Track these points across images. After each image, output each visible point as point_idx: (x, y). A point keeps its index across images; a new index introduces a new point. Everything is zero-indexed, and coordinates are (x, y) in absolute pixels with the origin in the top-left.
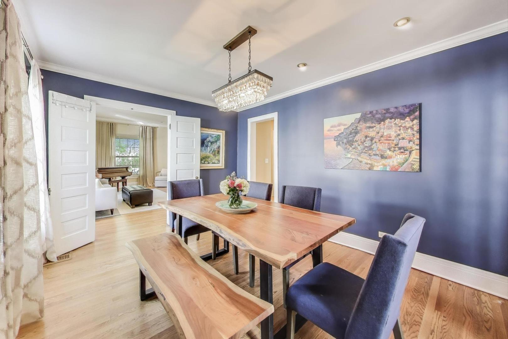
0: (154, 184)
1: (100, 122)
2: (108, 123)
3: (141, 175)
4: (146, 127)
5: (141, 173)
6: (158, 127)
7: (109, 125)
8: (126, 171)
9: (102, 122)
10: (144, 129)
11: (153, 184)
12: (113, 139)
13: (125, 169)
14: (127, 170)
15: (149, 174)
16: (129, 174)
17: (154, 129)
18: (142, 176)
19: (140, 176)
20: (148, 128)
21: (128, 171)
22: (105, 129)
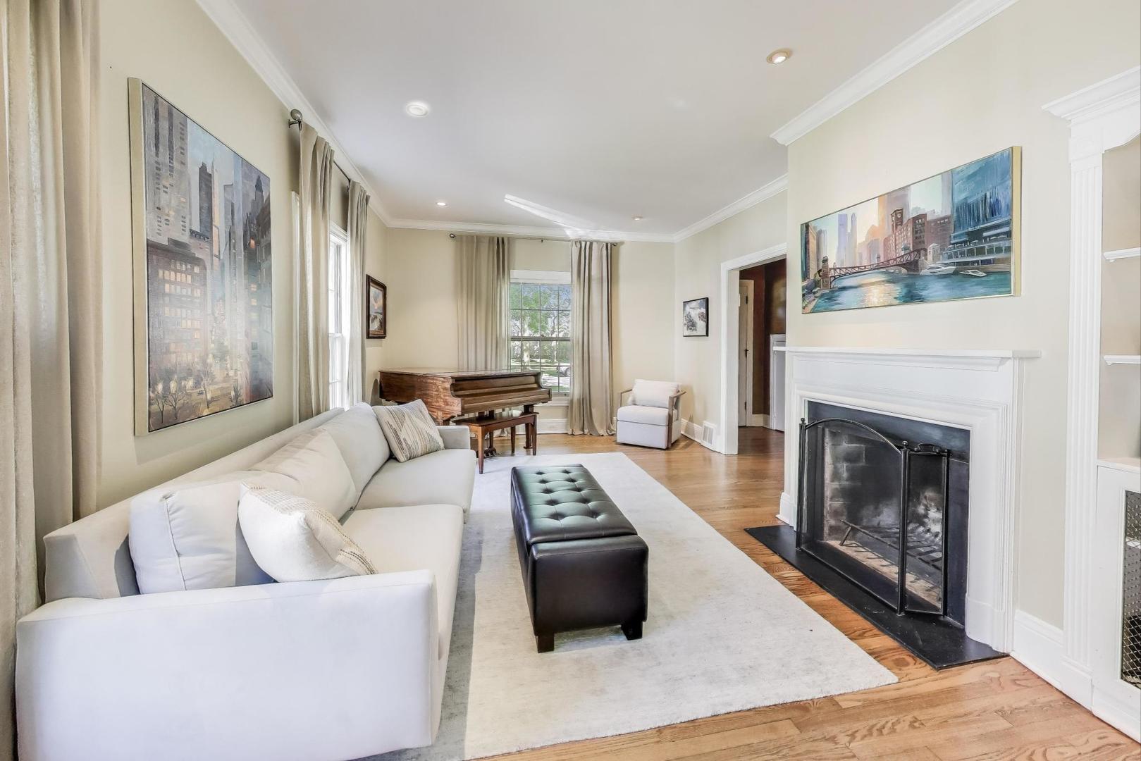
0: (611, 431)
1: (473, 237)
2: (491, 239)
3: (576, 397)
4: (591, 244)
5: (576, 393)
6: (622, 243)
7: (493, 243)
8: (535, 386)
9: (477, 236)
10: (585, 249)
11: (609, 428)
12: (503, 286)
13: (533, 379)
14: (537, 382)
15: (597, 395)
16: (541, 397)
17: (611, 249)
18: (579, 400)
19: (572, 401)
20: (595, 245)
21: (540, 387)
22: (486, 257)
